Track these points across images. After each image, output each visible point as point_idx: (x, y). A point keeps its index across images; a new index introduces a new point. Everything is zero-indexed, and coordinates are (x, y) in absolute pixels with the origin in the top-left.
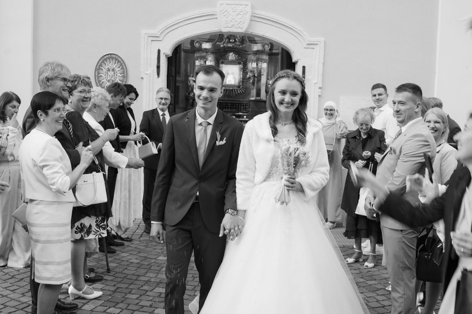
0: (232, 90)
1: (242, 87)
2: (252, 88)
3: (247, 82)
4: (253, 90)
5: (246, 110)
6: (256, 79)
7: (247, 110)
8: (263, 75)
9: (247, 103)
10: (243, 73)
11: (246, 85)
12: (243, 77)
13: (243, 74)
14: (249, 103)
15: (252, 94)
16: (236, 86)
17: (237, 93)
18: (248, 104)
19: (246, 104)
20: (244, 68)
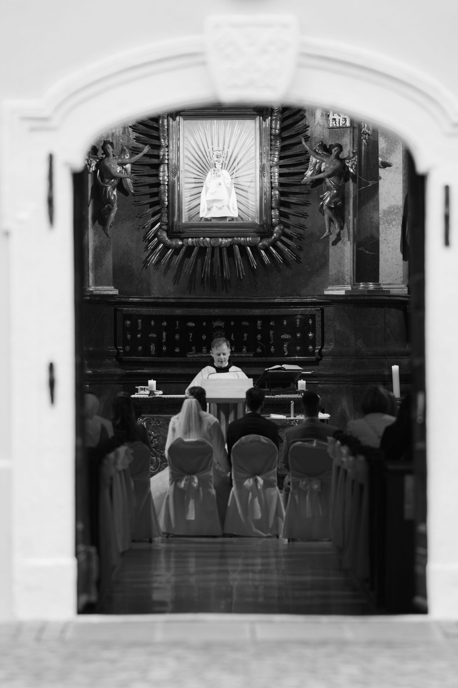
0: (230, 248)
1: (284, 234)
2: (333, 238)
3: (306, 204)
4: (339, 244)
5: (304, 352)
6: (351, 185)
7: (313, 353)
8: (386, 165)
9: (313, 317)
10: (281, 158)
11: (302, 221)
12: (284, 180)
13: (282, 162)
14: (322, 310)
15: (332, 270)
16: (251, 226)
17: (255, 264)
18: (318, 319)
19: (304, 321)
20: (285, 134)
